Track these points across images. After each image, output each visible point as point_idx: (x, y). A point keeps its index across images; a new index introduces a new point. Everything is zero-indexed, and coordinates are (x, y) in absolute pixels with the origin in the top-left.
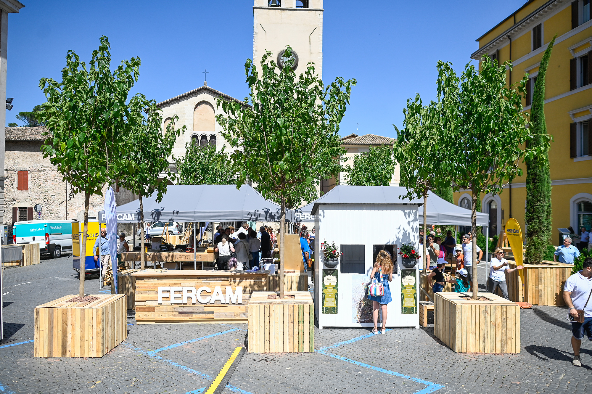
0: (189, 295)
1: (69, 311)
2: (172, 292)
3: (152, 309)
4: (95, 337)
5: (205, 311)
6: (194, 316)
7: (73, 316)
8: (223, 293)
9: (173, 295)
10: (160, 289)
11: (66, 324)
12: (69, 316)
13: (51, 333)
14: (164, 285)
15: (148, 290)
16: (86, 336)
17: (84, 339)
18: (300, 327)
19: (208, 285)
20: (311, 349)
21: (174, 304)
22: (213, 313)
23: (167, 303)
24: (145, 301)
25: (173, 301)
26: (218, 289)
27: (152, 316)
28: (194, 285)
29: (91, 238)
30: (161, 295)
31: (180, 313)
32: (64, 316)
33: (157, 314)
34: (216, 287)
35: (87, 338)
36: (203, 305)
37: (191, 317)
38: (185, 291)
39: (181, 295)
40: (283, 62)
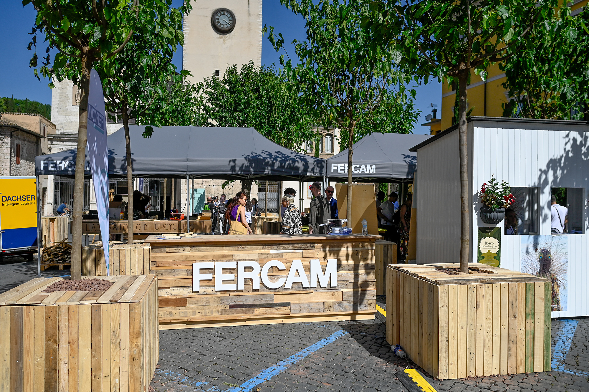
0: (248, 275)
1: (64, 311)
2: (218, 271)
3: (181, 302)
4: (125, 367)
5: (275, 302)
6: (257, 311)
7: (74, 323)
8: (305, 270)
9: (220, 276)
10: (197, 266)
11: (55, 341)
12: (63, 323)
13: (17, 364)
14: (203, 259)
15: (174, 268)
16: (105, 366)
17: (99, 373)
18: (528, 325)
19: (280, 257)
20: (546, 365)
21: (221, 291)
22: (288, 304)
23: (210, 290)
24: (169, 288)
25: (220, 286)
26: (298, 264)
27: (181, 314)
28: (256, 257)
29: (14, 202)
30: (197, 276)
31: (231, 307)
32: (50, 323)
33: (191, 311)
34: (294, 261)
35: (106, 371)
36: (272, 292)
37: (251, 314)
38: (241, 269)
39: (233, 275)
40: (219, 22)
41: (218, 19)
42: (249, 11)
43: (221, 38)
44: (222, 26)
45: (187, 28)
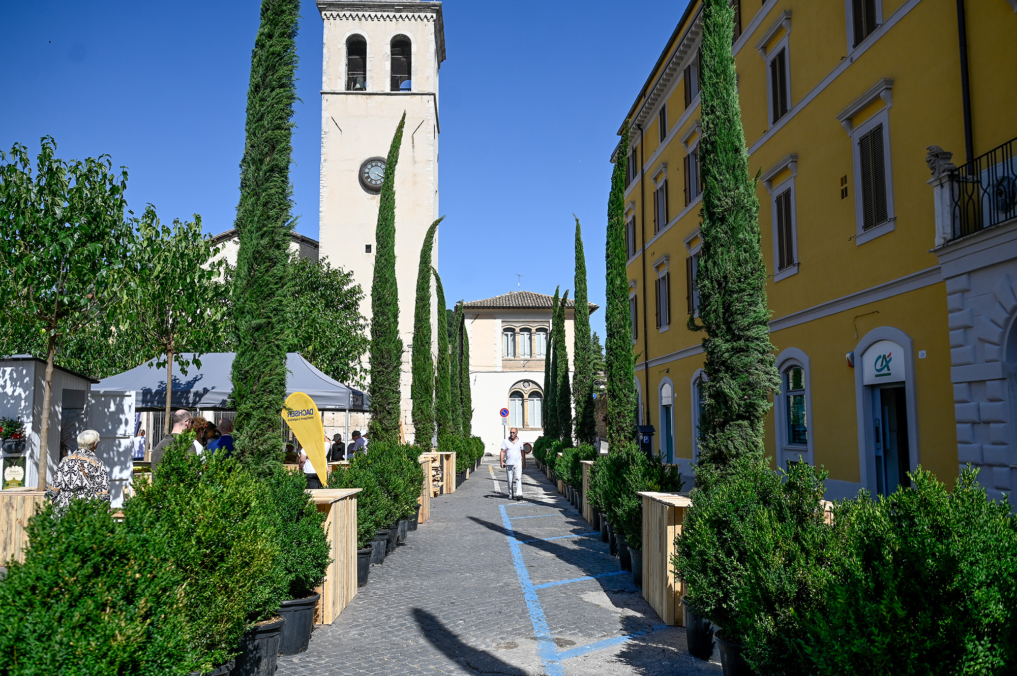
40: (369, 177)
41: (368, 173)
42: (414, 157)
43: (373, 199)
44: (374, 182)
45: (325, 189)
